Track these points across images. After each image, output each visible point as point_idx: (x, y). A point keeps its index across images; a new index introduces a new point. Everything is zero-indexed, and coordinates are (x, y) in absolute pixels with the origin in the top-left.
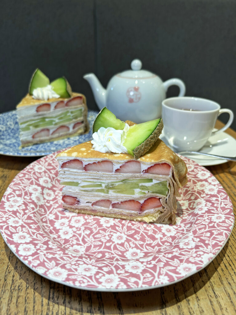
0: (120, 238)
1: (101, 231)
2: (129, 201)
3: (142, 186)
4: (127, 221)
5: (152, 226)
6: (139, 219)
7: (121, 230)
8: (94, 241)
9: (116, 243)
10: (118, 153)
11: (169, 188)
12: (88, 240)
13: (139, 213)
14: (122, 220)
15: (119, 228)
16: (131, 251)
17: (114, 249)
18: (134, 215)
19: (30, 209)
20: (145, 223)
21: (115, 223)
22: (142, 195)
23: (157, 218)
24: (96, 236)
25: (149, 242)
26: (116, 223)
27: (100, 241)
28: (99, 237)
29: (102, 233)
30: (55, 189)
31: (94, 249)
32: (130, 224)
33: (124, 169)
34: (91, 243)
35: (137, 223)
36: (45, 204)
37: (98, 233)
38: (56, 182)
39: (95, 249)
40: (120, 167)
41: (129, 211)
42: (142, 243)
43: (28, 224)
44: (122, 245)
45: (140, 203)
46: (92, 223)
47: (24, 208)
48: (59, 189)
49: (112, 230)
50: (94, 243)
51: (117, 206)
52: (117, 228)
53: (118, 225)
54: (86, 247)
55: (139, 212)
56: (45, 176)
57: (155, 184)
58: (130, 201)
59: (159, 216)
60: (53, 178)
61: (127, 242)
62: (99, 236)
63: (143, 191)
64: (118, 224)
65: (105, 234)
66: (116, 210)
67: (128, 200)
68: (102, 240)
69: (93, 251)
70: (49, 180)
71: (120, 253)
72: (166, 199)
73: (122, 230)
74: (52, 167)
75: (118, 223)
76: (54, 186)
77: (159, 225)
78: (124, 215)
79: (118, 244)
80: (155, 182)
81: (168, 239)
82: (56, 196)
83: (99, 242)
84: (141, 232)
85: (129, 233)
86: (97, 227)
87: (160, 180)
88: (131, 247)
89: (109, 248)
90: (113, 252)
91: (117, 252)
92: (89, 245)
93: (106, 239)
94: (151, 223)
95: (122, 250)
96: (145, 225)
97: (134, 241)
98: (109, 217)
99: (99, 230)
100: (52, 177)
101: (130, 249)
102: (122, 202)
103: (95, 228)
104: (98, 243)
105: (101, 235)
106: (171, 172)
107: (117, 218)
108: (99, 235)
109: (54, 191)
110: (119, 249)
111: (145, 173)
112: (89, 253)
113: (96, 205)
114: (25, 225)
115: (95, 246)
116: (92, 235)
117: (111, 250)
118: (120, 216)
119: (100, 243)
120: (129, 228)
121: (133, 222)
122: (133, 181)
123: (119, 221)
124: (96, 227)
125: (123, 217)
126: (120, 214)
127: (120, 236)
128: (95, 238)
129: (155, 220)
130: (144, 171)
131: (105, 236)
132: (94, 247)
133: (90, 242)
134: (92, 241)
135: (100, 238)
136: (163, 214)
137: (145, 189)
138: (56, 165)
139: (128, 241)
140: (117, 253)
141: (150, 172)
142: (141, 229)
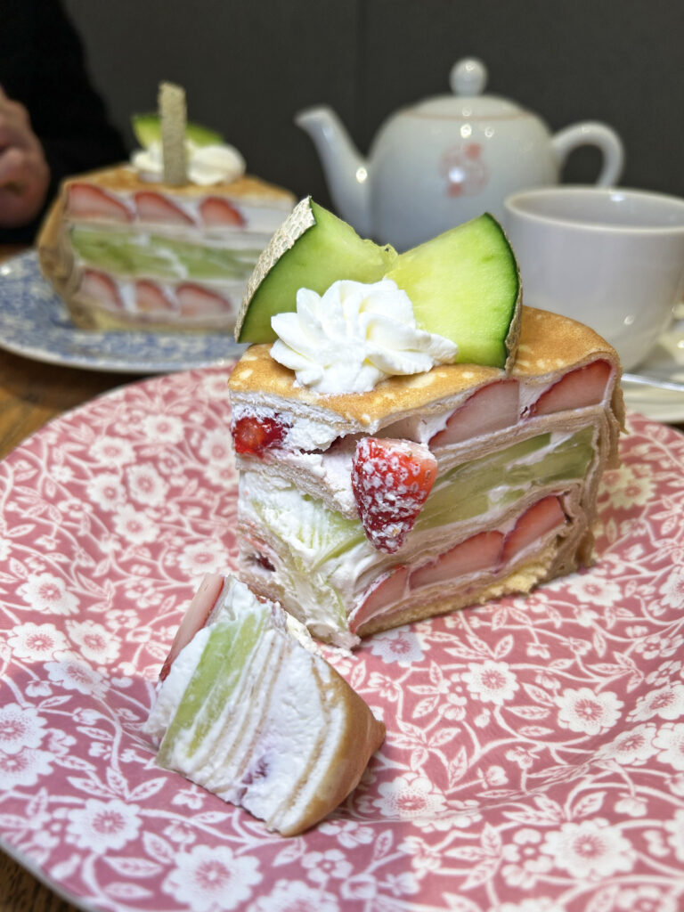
0: (493, 680)
1: (415, 689)
2: (466, 541)
3: (514, 469)
4: (457, 616)
5: (541, 596)
6: (497, 591)
7: (470, 653)
8: (429, 735)
9: (499, 702)
11: (596, 448)
12: (403, 742)
13: (497, 572)
14: (439, 620)
15: (460, 650)
16: (565, 703)
17: (515, 728)
18: (477, 586)
19: (98, 734)
20: (516, 594)
21: (431, 639)
22: (513, 504)
23: (549, 565)
24: (416, 715)
26: (432, 636)
27: (445, 723)
28: (431, 709)
29: (426, 693)
30: (94, 609)
31: (455, 762)
32: (476, 622)
33: (462, 427)
34: (426, 746)
35: (490, 608)
36: (113, 687)
37: (411, 701)
38: (82, 578)
39: (460, 761)
40: (448, 422)
41: (464, 579)
42: (568, 663)
44: (523, 699)
45: (501, 534)
46: (358, 676)
47: (71, 741)
48: (111, 605)
49: (445, 668)
50: (436, 741)
51: (425, 576)
52: (452, 652)
53: (446, 640)
54: (422, 771)
55: (493, 569)
56: (30, 571)
57: (558, 447)
58: (472, 539)
60: (65, 567)
61: (527, 682)
62: (426, 708)
63: (517, 488)
64: (439, 637)
65: (435, 690)
66: (421, 593)
67: (465, 538)
68: (450, 716)
69: (461, 773)
70: (59, 583)
71: (546, 731)
72: (584, 488)
73: (472, 651)
74: (30, 528)
75: (438, 633)
76: (85, 601)
77: (555, 587)
78: (445, 600)
79: (507, 704)
80: (557, 440)
81: (619, 613)
83: (446, 730)
84: (533, 631)
85: (503, 649)
86: (388, 679)
87: (576, 429)
88: (555, 693)
89: (493, 732)
90: (521, 739)
91: (531, 731)
92: (426, 757)
93: (460, 708)
95: (538, 717)
96: (519, 604)
97: (542, 668)
99: (404, 685)
100: (58, 567)
101: (559, 701)
102: (442, 556)
103: (383, 685)
104: (449, 734)
105: (431, 702)
106: (610, 388)
108: (423, 703)
109: (100, 619)
110: (527, 717)
111: (531, 416)
112: (457, 784)
114: (153, 813)
115: (450, 750)
116: (399, 715)
117: (509, 735)
118: (432, 610)
119: (455, 731)
120: (490, 637)
121: (481, 610)
122: (485, 464)
124: (386, 682)
125: (443, 608)
126: (434, 601)
127: (489, 676)
128: (422, 722)
129: (543, 572)
130: (528, 412)
131: (443, 699)
132: (450, 757)
133: (418, 744)
134: (420, 738)
135: (435, 713)
137: (523, 476)
138: (39, 513)
139: (523, 677)
140: (536, 734)
141: (547, 409)
142: (521, 620)
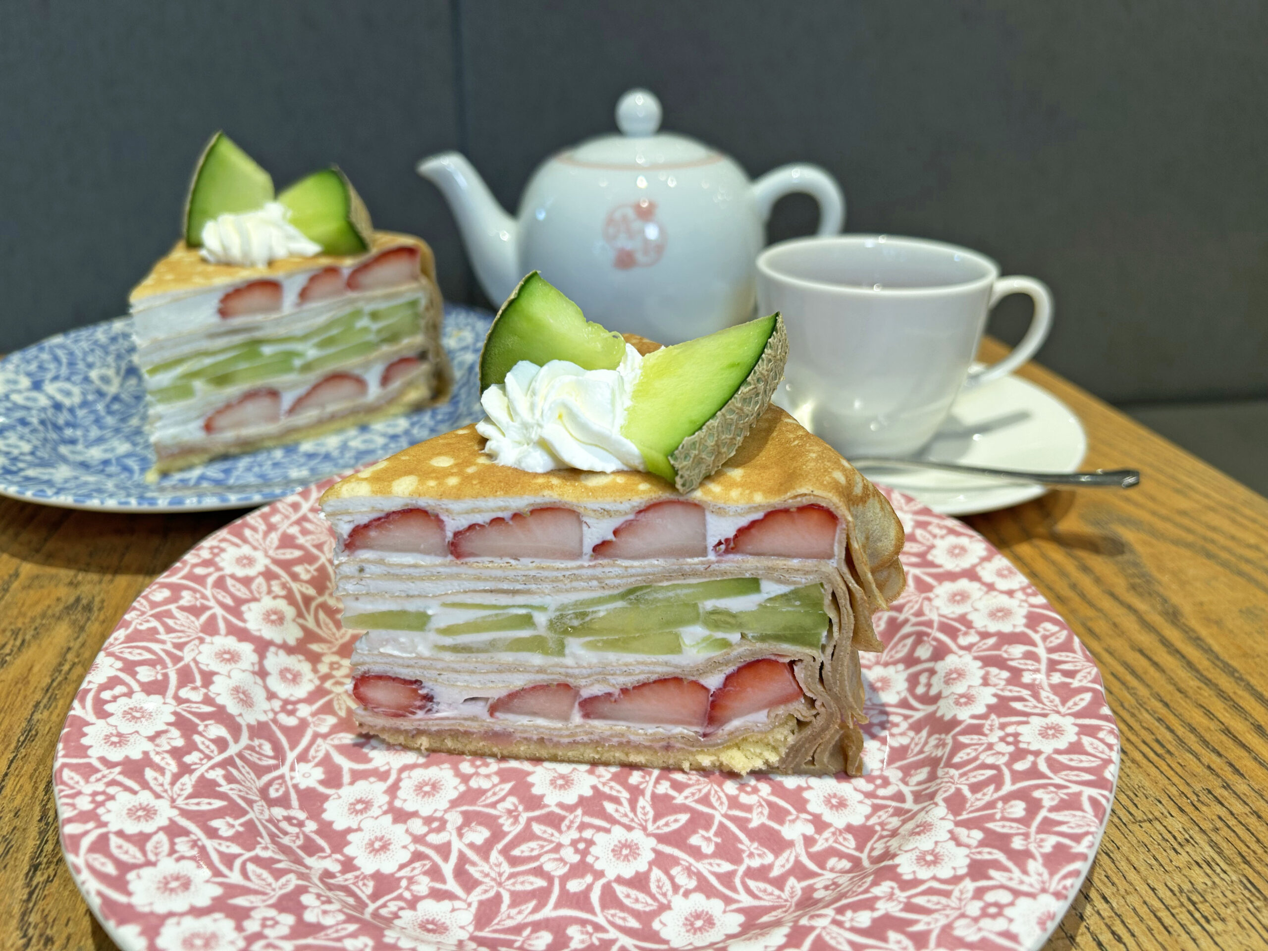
0: (624, 851)
1: (537, 828)
3: (715, 612)
4: (650, 774)
5: (765, 789)
6: (706, 761)
7: (626, 815)
8: (512, 876)
9: (611, 875)
10: (602, 473)
11: (832, 615)
12: (482, 872)
13: (705, 735)
14: (627, 770)
15: (621, 809)
16: (682, 907)
17: (604, 906)
18: (678, 745)
19: (208, 747)
20: (732, 775)
21: (600, 786)
22: (716, 654)
23: (783, 751)
24: (516, 852)
25: (756, 863)
26: (604, 784)
27: (539, 872)
28: (535, 853)
29: (545, 836)
30: (315, 647)
31: (513, 912)
32: (664, 788)
33: (633, 542)
34: (500, 884)
35: (694, 777)
36: (275, 721)
37: (527, 835)
39: (520, 913)
40: (616, 532)
41: (661, 730)
42: (726, 867)
43: (202, 819)
44: (640, 882)
45: (706, 690)
46: (494, 794)
47: (180, 742)
49: (587, 819)
50: (514, 884)
51: (606, 708)
52: (610, 807)
53: (614, 793)
54: (475, 906)
55: (700, 730)
56: (269, 592)
57: (770, 599)
58: (662, 681)
59: (791, 739)
61: (660, 868)
62: (532, 850)
63: (720, 635)
64: (611, 788)
65: (557, 838)
66: (599, 726)
67: (654, 677)
68: (548, 867)
69: (510, 923)
70: (290, 612)
71: (633, 923)
72: (822, 664)
73: (631, 815)
74: (297, 553)
75: (613, 784)
76: (310, 636)
77: (791, 782)
78: (638, 748)
79: (619, 880)
80: (771, 589)
81: (841, 839)
82: (325, 678)
83: (531, 878)
84: (718, 818)
85: (667, 824)
86: (521, 808)
87: (794, 583)
88: (682, 891)
89: (581, 900)
90: (600, 920)
91: (619, 917)
92: (491, 894)
93: (565, 863)
94: (756, 774)
95: (639, 907)
96: (730, 787)
97: (691, 860)
98: (570, 761)
99: (530, 820)
100: (299, 597)
101: (677, 901)
102: (624, 691)
103: (509, 812)
104: (532, 883)
105: (542, 847)
106: (840, 542)
107: (606, 764)
108: (533, 844)
109: (314, 659)
110: (627, 902)
111: (727, 551)
112: (495, 931)
113: (509, 710)
114: (184, 822)
115: (518, 899)
116: (500, 846)
117: (592, 911)
118: (619, 755)
119: (540, 883)
120: (664, 807)
121: (678, 776)
122: (671, 594)
123: (615, 777)
124: (516, 809)
125: (634, 758)
126: (621, 744)
127: (626, 845)
128: (514, 861)
130: (723, 547)
131: (558, 847)
132: (514, 904)
133: (494, 880)
134: (500, 875)
135: (537, 858)
136: (807, 732)
137: (728, 623)
138: (316, 542)
139: (662, 861)
140: (620, 922)
141: (749, 548)
142: (716, 804)
